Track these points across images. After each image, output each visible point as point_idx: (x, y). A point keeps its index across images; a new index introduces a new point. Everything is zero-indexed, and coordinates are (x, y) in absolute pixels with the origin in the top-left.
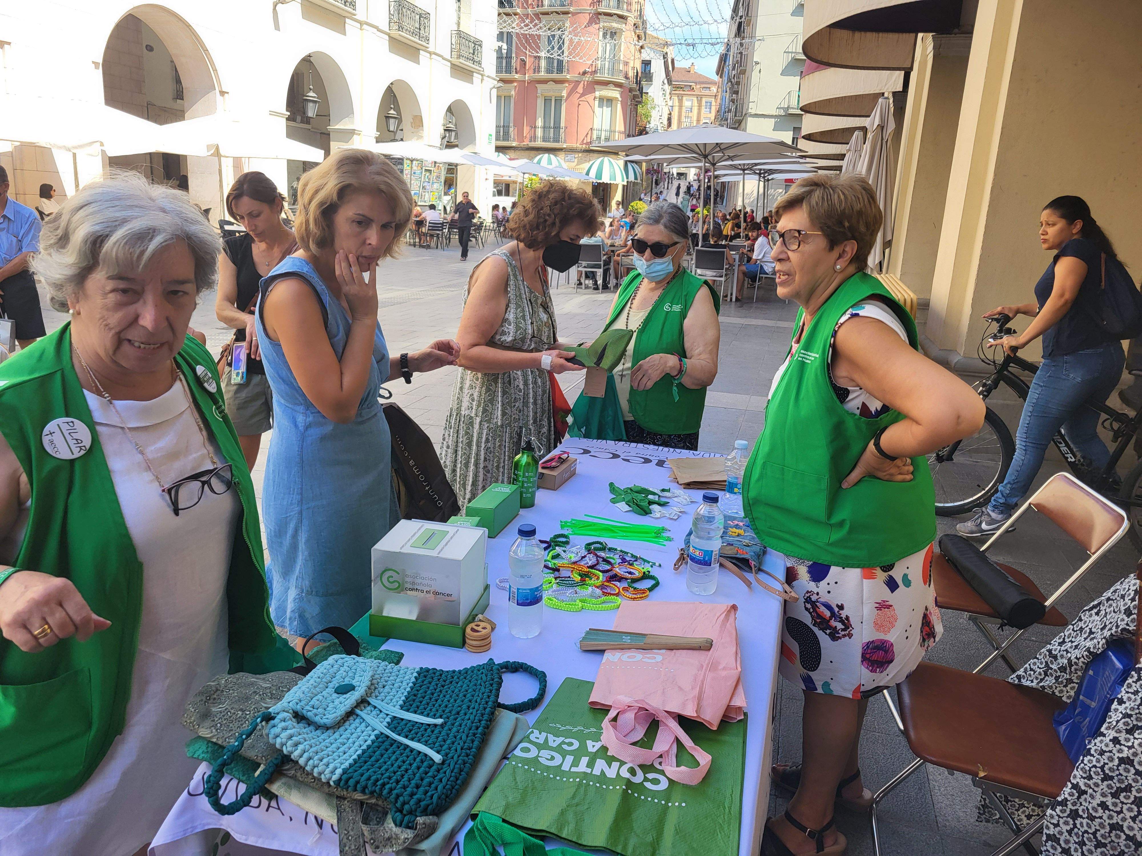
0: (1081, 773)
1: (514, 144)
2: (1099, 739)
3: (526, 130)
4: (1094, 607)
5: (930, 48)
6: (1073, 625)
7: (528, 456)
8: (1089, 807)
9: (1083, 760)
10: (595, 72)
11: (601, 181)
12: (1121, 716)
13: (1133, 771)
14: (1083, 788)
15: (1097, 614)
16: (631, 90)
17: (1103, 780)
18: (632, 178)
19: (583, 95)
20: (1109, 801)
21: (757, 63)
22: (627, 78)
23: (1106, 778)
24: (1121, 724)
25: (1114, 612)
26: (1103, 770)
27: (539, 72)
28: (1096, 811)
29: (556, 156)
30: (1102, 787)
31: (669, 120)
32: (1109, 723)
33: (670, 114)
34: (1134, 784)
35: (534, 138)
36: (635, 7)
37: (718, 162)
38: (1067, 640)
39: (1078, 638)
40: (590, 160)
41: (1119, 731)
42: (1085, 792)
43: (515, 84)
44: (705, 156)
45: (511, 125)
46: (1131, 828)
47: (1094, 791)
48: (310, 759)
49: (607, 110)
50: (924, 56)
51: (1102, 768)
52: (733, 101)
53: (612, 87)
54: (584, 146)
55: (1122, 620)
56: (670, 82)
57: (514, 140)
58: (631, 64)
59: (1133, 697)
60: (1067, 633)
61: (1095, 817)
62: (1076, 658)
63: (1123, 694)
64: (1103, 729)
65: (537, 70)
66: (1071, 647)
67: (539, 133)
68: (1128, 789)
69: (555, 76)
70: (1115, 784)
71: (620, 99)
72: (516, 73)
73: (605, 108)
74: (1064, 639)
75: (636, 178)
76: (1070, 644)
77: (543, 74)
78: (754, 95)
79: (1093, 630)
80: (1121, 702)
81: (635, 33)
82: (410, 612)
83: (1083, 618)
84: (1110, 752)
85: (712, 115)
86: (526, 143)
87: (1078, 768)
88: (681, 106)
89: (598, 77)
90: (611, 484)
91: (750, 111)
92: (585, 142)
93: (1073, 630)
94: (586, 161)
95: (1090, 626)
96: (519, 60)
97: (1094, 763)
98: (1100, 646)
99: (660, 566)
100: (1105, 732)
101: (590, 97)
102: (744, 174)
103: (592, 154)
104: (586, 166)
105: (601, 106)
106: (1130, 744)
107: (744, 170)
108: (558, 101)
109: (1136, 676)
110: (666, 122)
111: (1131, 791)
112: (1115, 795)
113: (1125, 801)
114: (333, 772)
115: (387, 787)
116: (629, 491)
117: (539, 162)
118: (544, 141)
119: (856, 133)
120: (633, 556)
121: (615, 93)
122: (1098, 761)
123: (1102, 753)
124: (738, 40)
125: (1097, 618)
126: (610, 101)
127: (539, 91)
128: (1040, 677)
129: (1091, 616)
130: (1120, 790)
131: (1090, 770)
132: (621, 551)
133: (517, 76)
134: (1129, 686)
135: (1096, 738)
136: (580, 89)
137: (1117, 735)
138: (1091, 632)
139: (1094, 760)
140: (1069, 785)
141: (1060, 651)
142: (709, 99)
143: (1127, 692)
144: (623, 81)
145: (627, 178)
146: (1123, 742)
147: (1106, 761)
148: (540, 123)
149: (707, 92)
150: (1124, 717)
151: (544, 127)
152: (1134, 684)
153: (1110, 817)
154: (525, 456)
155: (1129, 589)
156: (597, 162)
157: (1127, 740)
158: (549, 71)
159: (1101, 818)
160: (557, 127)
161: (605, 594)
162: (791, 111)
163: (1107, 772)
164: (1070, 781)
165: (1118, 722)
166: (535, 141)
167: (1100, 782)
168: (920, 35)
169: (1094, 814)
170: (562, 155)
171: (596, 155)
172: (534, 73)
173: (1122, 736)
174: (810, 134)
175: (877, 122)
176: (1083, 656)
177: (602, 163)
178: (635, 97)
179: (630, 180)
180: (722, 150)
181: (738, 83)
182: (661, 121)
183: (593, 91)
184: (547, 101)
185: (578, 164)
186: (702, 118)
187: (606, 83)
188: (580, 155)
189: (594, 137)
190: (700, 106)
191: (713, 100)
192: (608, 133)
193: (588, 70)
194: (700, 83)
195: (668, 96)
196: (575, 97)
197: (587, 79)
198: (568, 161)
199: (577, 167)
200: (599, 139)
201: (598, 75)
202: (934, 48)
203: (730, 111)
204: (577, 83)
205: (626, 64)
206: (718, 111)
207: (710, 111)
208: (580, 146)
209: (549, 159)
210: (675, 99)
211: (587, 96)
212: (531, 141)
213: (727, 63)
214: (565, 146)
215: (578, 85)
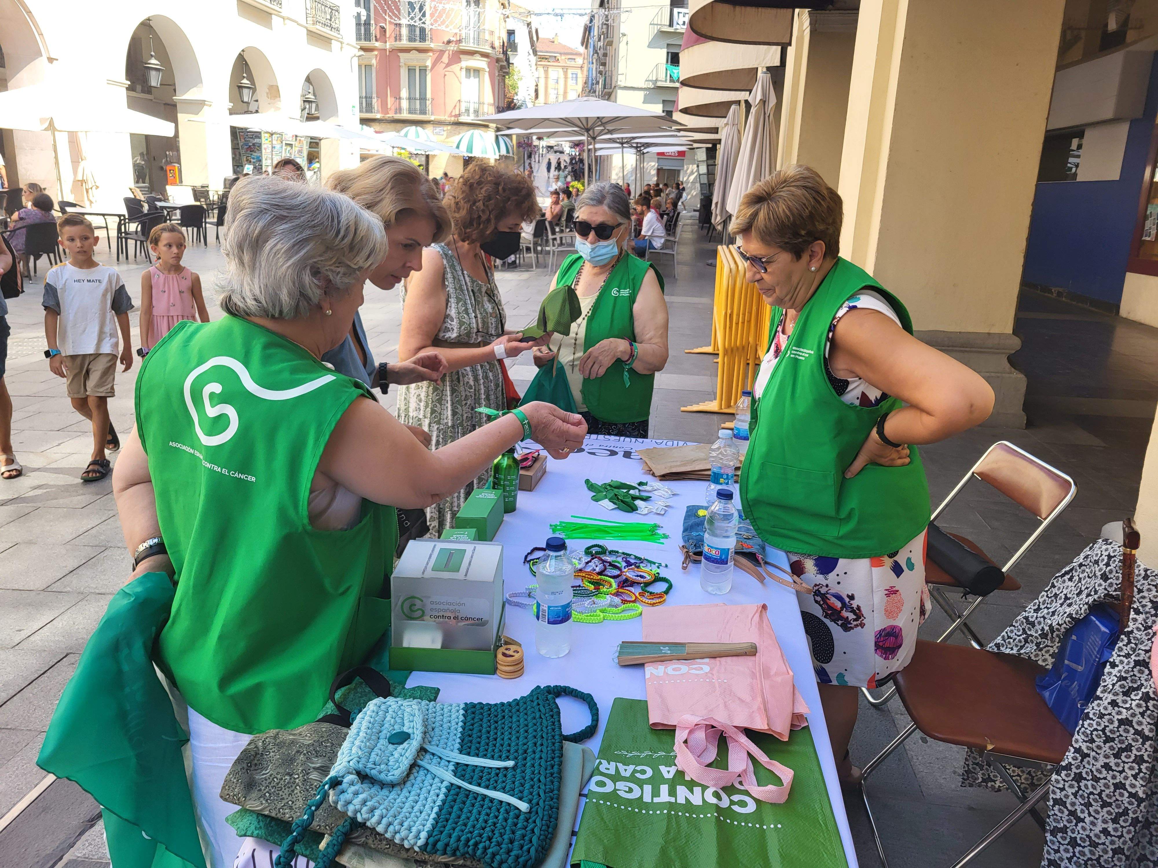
0: (1083, 737)
1: (378, 116)
2: (1096, 702)
3: (390, 100)
4: (1067, 573)
5: (807, 23)
6: (1047, 591)
7: (508, 458)
8: (1094, 769)
9: (1083, 726)
10: (460, 41)
11: (472, 155)
12: (1116, 679)
13: (1132, 731)
14: (1086, 751)
15: (1070, 579)
16: (498, 60)
17: (1105, 742)
18: (504, 152)
19: (448, 65)
20: (1112, 761)
21: (624, 35)
22: (493, 48)
23: (1108, 740)
24: (1117, 687)
25: (1089, 577)
26: (1104, 733)
27: (400, 40)
28: (1100, 773)
29: (424, 128)
30: (1104, 749)
31: (536, 91)
32: (1105, 686)
33: (537, 85)
34: (1133, 744)
35: (399, 110)
37: (599, 135)
38: (1042, 606)
39: (1054, 605)
40: (459, 133)
41: (1116, 694)
42: (1088, 755)
43: (376, 53)
44: (588, 130)
45: (374, 95)
46: (1133, 786)
47: (1097, 753)
48: (390, 824)
49: (474, 81)
50: (801, 31)
51: (1103, 730)
52: (601, 73)
53: (478, 57)
54: (453, 119)
55: (1100, 585)
56: (535, 52)
57: (378, 112)
58: (496, 35)
59: (1126, 661)
60: (1041, 600)
61: (1100, 779)
62: (1058, 624)
63: (1115, 657)
64: (1098, 693)
65: (398, 37)
66: (1048, 613)
67: (405, 104)
68: (1129, 748)
69: (417, 44)
70: (1117, 745)
71: (487, 70)
72: (376, 40)
73: (472, 78)
74: (1039, 605)
75: (508, 152)
76: (1046, 611)
77: (404, 42)
78: (622, 67)
79: (1069, 596)
80: (1113, 665)
82: (433, 641)
83: (1056, 584)
84: (1110, 714)
85: (579, 87)
86: (391, 115)
87: (1078, 732)
88: (546, 78)
89: (464, 46)
90: (587, 481)
91: (619, 83)
92: (453, 114)
93: (1047, 596)
94: (455, 134)
95: (1065, 592)
96: (378, 27)
97: (1095, 726)
98: (1082, 611)
99: (666, 566)
100: (1101, 695)
101: (456, 68)
102: (623, 147)
103: (461, 127)
104: (456, 139)
105: (468, 76)
106: (1128, 706)
107: (622, 143)
108: (423, 71)
109: (1125, 639)
110: (533, 94)
111: (1131, 751)
112: (1117, 756)
113: (1126, 760)
114: (417, 837)
115: (481, 846)
116: (608, 487)
117: (406, 135)
118: (410, 113)
119: (733, 107)
120: (636, 558)
121: (482, 63)
122: (1098, 724)
123: (1101, 716)
124: (602, 11)
125: (1070, 584)
126: (477, 71)
127: (402, 60)
128: (1020, 644)
129: (1064, 582)
130: (1121, 750)
131: (1092, 734)
132: (623, 553)
133: (378, 44)
134: (1120, 649)
135: (1093, 702)
136: (445, 59)
137: (1115, 698)
138: (1067, 598)
139: (1094, 723)
140: (1072, 750)
141: (1037, 618)
142: (575, 71)
143: (1119, 656)
144: (489, 50)
145: (499, 151)
146: (1121, 704)
147: (1107, 724)
148: (404, 93)
149: (572, 63)
150: (1120, 681)
151: (409, 99)
152: (1124, 648)
153: (1114, 777)
154: (506, 459)
155: (1102, 555)
156: (467, 134)
157: (1125, 702)
158: (411, 39)
159: (1105, 778)
160: (423, 99)
161: (624, 602)
162: (659, 84)
163: (1108, 734)
164: (1072, 746)
165: (1113, 685)
166: (400, 113)
167: (1102, 744)
168: (797, 11)
169: (1098, 776)
170: (429, 129)
171: (465, 128)
172: (396, 41)
173: (1120, 699)
174: (686, 108)
175: (759, 97)
176: (1065, 622)
177: (472, 136)
178: (502, 68)
179: (502, 154)
180: (603, 124)
181: (605, 55)
182: (528, 93)
183: (459, 61)
184: (411, 70)
185: (447, 138)
186: (569, 90)
187: (472, 53)
188: (449, 127)
189: (463, 110)
190: (566, 78)
191: (579, 71)
192: (476, 106)
193: (452, 39)
194: (565, 54)
195: (534, 67)
196: (440, 66)
197: (452, 48)
198: (437, 134)
199: (447, 140)
200: (467, 111)
201: (463, 44)
202: (811, 24)
203: (598, 83)
204: (442, 52)
205: (492, 33)
206: (585, 83)
207: (577, 84)
208: (449, 119)
209: (417, 132)
210: (541, 70)
211: (452, 67)
212: (396, 113)
213: (592, 34)
214: (432, 118)
215: (443, 54)
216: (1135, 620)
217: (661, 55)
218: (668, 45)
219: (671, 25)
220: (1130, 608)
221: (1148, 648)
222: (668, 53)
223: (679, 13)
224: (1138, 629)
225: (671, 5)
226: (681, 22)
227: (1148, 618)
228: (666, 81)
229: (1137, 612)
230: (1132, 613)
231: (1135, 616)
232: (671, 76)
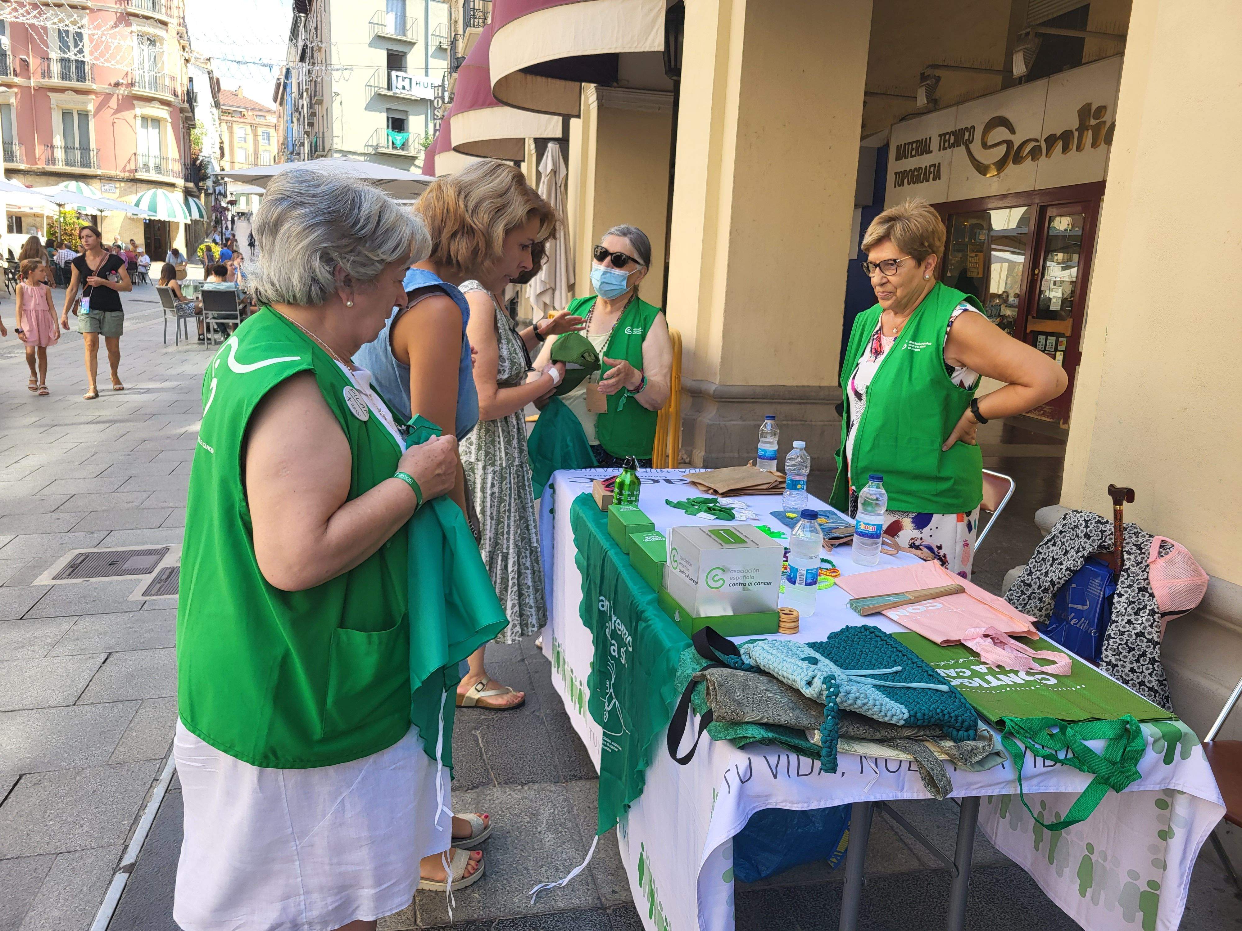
0: (1111, 652)
1: (23, 167)
2: (1114, 625)
3: (39, 150)
4: (1049, 541)
5: (593, 96)
6: (1034, 558)
8: (1123, 675)
9: (1109, 644)
10: (132, 84)
11: (157, 218)
12: (1126, 605)
13: (1145, 640)
14: (1115, 662)
15: (1054, 545)
16: (182, 110)
17: (1129, 652)
18: (196, 215)
19: (117, 111)
20: (1135, 665)
21: (337, 94)
22: (176, 95)
23: (1131, 650)
24: (1129, 610)
25: (1071, 539)
26: (1127, 646)
27: (50, 77)
28: (1129, 676)
29: (87, 184)
30: (1129, 657)
31: (222, 149)
32: (1117, 612)
33: (222, 143)
34: (1147, 650)
35: (52, 160)
36: (175, 12)
38: (1033, 570)
39: (1044, 567)
40: (137, 192)
41: (1130, 615)
42: (1117, 666)
43: (16, 90)
45: (15, 141)
46: (1150, 682)
47: (1124, 662)
49: (153, 133)
51: (1126, 644)
52: (307, 133)
53: (157, 104)
54: (127, 174)
55: (1085, 543)
56: (217, 105)
57: (22, 161)
58: (179, 82)
59: (1129, 590)
60: (1031, 566)
61: (1129, 681)
62: (1059, 578)
63: (1120, 589)
64: (1114, 617)
65: (47, 74)
66: (1041, 574)
68: (1144, 654)
69: (73, 84)
70: (1137, 653)
71: (170, 120)
72: (16, 75)
73: (150, 129)
74: (1030, 570)
75: (201, 216)
76: (1038, 573)
77: (56, 80)
78: (336, 128)
79: (1055, 557)
80: (1120, 595)
81: (180, 43)
83: (1041, 551)
84: (1128, 631)
85: (274, 148)
86: (41, 166)
87: (1106, 650)
88: (231, 133)
89: (137, 90)
90: (667, 501)
91: (335, 146)
92: (128, 168)
93: (1036, 561)
94: (132, 193)
95: (1051, 555)
96: (17, 60)
97: (1119, 642)
98: (1079, 563)
100: (1116, 619)
101: (128, 115)
103: (139, 185)
104: (133, 198)
105: (144, 126)
106: (1140, 622)
108: (84, 116)
109: (1125, 574)
110: (218, 152)
111: (1146, 655)
112: (1138, 661)
113: (1144, 663)
117: (65, 191)
118: (67, 164)
121: (162, 113)
122: (1121, 640)
123: (1122, 633)
124: (305, 67)
125: (1054, 548)
126: (156, 121)
127: (53, 101)
128: (1023, 602)
129: (1048, 548)
130: (1140, 656)
131: (1118, 648)
133: (17, 80)
134: (1123, 583)
135: (1111, 625)
136: (113, 103)
137: (1129, 618)
138: (1054, 559)
139: (1118, 640)
140: (1104, 664)
141: (1032, 580)
142: (266, 130)
143: (1123, 588)
144: (171, 98)
145: (190, 215)
146: (1134, 622)
147: (1128, 638)
148: (58, 141)
149: (262, 121)
150: (1130, 605)
151: (66, 148)
152: (1126, 581)
153: (1138, 677)
155: (1079, 521)
156: (148, 194)
157: (1137, 620)
158: (65, 76)
159: (1132, 680)
160: (85, 148)
162: (381, 150)
163: (1130, 645)
164: (1103, 661)
165: (1126, 609)
166: (54, 164)
167: (1127, 654)
168: (584, 84)
169: (1127, 679)
170: (96, 185)
171: (144, 186)
172: (44, 76)
173: (1133, 618)
176: (1065, 576)
177: (155, 196)
178: (187, 119)
179: (193, 218)
181: (313, 114)
182: (214, 150)
183: (133, 107)
184: (66, 114)
185: (120, 196)
186: (261, 152)
187: (149, 100)
188: (123, 184)
189: (140, 164)
190: (255, 135)
191: (273, 132)
192: (158, 161)
193: (121, 81)
194: (253, 110)
195: (217, 122)
196: (107, 113)
197: (122, 92)
198: (106, 191)
199: (119, 199)
200: (146, 166)
201: (137, 88)
202: (598, 99)
203: (303, 144)
204: (108, 96)
205: (173, 79)
206: (283, 144)
207: (269, 144)
208: (122, 174)
209: (79, 188)
210: (224, 125)
211: (123, 113)
212: (48, 163)
213: (288, 90)
214: (99, 172)
215: (110, 98)
216: (1129, 559)
217: (381, 119)
218: (387, 109)
219: (389, 87)
220: (1122, 552)
221: (1145, 577)
222: (388, 118)
223: (397, 76)
224: (1133, 566)
225: (388, 67)
226: (400, 86)
227: (1136, 557)
228: (388, 147)
229: (1129, 553)
230: (1125, 555)
231: (1129, 556)
232: (393, 143)
